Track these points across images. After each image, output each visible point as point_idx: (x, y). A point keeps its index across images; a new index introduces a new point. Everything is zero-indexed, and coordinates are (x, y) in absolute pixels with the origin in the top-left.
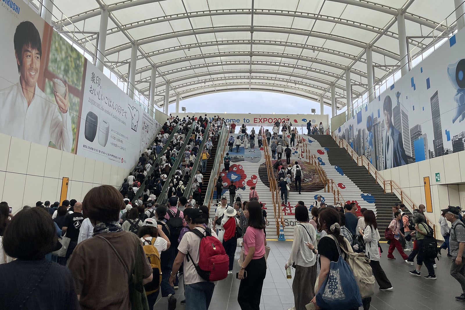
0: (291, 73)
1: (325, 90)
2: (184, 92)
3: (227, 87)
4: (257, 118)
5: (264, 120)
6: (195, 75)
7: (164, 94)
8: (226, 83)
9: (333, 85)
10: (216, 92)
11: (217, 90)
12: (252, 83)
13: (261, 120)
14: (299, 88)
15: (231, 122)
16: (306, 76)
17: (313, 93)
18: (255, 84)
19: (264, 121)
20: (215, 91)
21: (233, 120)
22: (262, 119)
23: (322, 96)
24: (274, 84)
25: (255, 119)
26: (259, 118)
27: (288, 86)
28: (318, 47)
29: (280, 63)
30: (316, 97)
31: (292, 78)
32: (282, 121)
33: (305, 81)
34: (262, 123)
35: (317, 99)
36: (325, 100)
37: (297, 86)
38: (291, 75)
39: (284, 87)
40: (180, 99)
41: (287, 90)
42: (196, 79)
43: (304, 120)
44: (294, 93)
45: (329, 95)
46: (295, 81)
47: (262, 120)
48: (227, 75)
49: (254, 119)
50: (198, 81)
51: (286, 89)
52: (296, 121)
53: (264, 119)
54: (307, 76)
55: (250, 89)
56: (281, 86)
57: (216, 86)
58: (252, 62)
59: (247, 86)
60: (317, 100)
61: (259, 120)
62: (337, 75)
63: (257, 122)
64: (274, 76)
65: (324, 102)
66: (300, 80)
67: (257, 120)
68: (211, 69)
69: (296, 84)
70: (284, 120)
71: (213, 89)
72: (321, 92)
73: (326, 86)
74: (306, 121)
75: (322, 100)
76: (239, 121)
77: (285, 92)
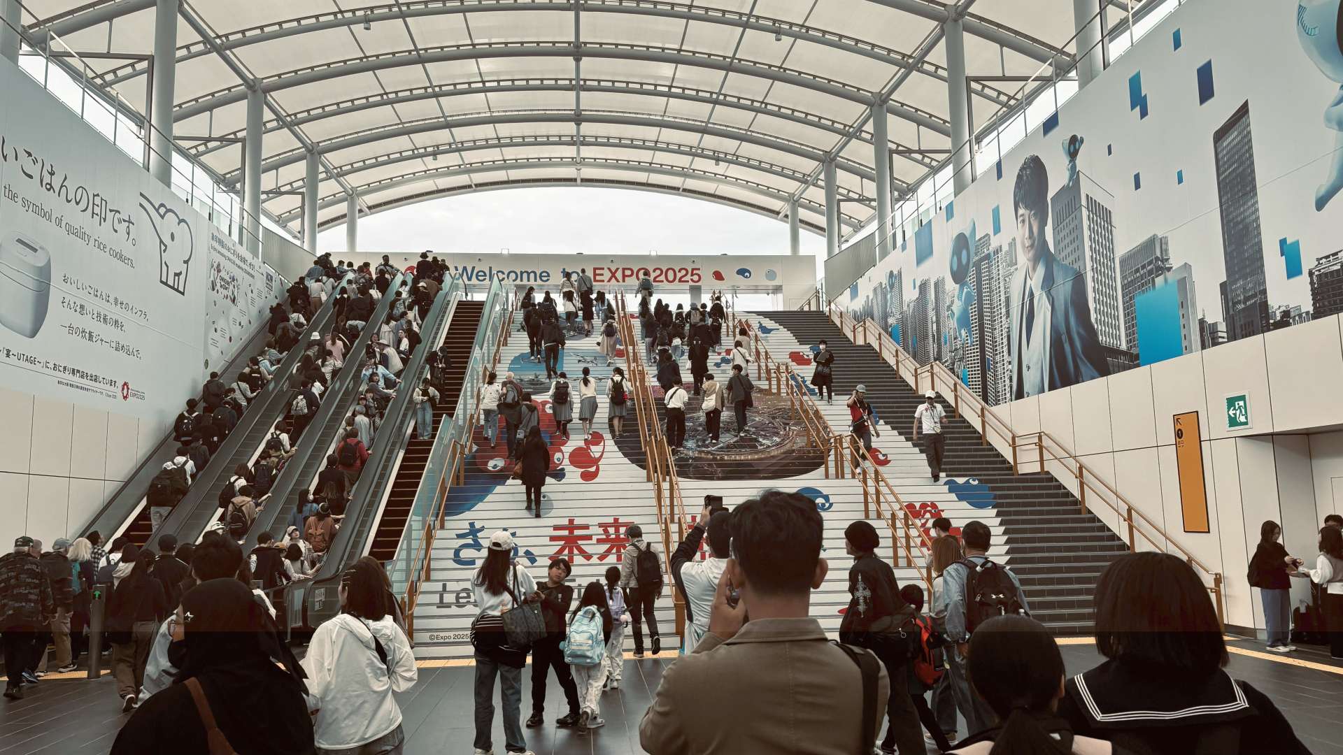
0: (704, 124)
1: (804, 180)
2: (370, 190)
3: (510, 172)
4: (603, 269)
5: (623, 272)
6: (401, 126)
7: (304, 190)
8: (505, 161)
9: (829, 161)
10: (475, 191)
11: (477, 185)
12: (584, 159)
13: (613, 275)
14: (726, 177)
15: (521, 280)
16: (749, 133)
17: (767, 192)
18: (595, 163)
19: (624, 276)
20: (470, 186)
21: (529, 274)
22: (617, 269)
23: (795, 202)
24: (651, 164)
25: (598, 272)
26: (609, 269)
27: (694, 170)
28: (791, 25)
29: (670, 87)
30: (776, 204)
31: (710, 142)
32: (679, 275)
33: (748, 149)
34: (618, 281)
35: (778, 210)
36: (803, 214)
37: (722, 168)
38: (704, 131)
39: (683, 173)
40: (360, 211)
41: (691, 184)
42: (402, 143)
43: (742, 272)
44: (713, 192)
45: (817, 195)
46: (714, 152)
47: (619, 275)
48: (505, 130)
49: (595, 269)
50: (413, 151)
51: (687, 179)
52: (718, 276)
53: (624, 270)
54: (754, 134)
55: (579, 181)
56: (671, 172)
57: (469, 169)
58: (582, 83)
59: (569, 172)
60: (778, 213)
61: (607, 275)
62: (845, 126)
63: (603, 281)
64: (650, 133)
65: (801, 221)
66: (729, 145)
67: (602, 275)
68: (452, 105)
69: (718, 160)
70: (683, 272)
71: (463, 179)
72: (791, 186)
73: (808, 166)
74: (747, 274)
75: (795, 212)
76: (549, 276)
77: (685, 190)
